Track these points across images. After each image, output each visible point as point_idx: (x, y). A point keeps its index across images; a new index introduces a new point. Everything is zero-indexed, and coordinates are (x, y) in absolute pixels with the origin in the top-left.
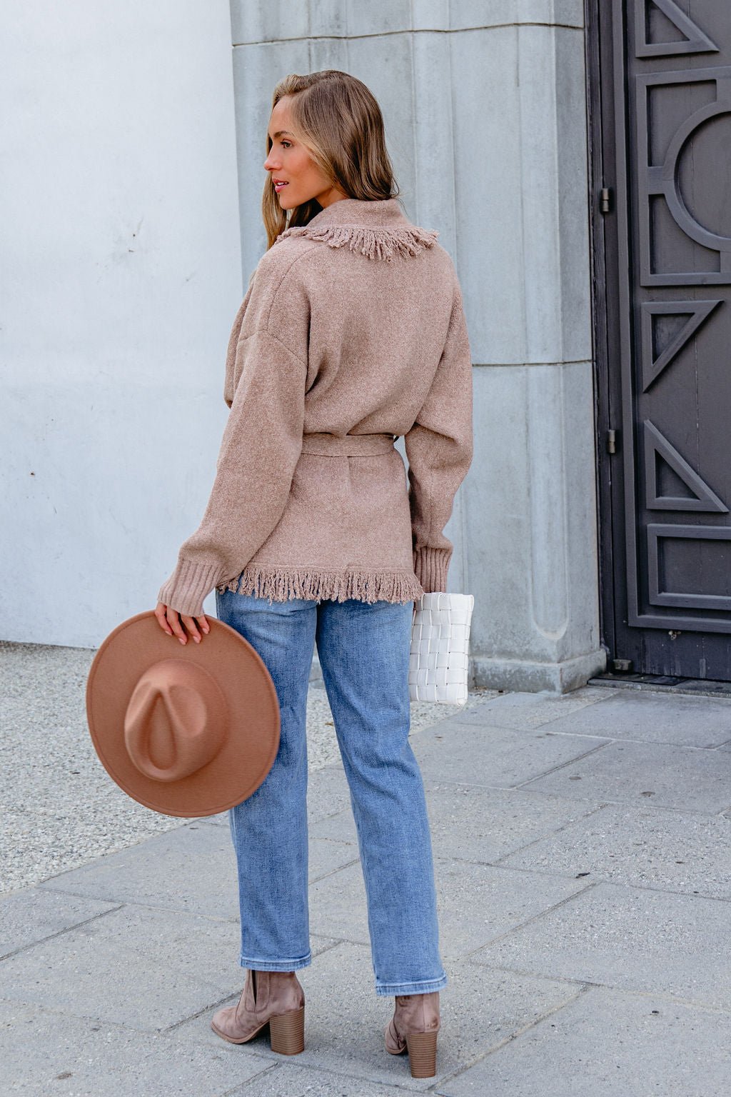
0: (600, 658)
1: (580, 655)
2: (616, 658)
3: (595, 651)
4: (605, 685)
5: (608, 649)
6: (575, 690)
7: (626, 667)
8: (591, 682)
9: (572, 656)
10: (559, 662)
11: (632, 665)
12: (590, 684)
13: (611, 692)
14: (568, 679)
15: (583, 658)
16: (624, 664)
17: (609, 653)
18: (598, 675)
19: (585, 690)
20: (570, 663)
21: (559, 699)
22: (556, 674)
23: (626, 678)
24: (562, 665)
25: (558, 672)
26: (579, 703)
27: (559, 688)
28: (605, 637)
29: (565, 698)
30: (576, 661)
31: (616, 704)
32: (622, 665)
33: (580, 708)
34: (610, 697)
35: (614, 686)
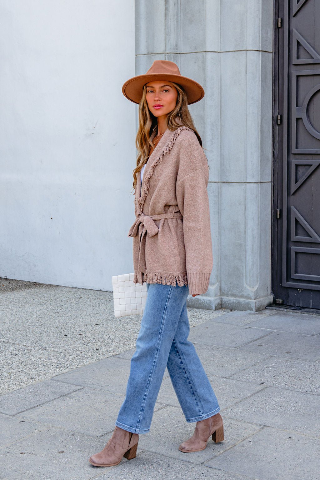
0: (270, 298)
1: (263, 297)
2: (277, 299)
3: (269, 296)
4: (272, 309)
5: (274, 295)
6: (260, 311)
7: (281, 302)
8: (266, 308)
9: (260, 297)
10: (255, 299)
11: (283, 302)
12: (266, 309)
13: (275, 312)
14: (258, 306)
15: (264, 298)
16: (280, 301)
17: (274, 297)
18: (270, 305)
19: (264, 311)
20: (258, 300)
21: (254, 314)
22: (253, 304)
23: (280, 307)
24: (255, 301)
25: (254, 303)
26: (262, 316)
27: (254, 309)
28: (273, 290)
29: (257, 313)
30: (261, 299)
31: (276, 317)
32: (279, 301)
33: (262, 318)
34: (274, 314)
35: (276, 310)
